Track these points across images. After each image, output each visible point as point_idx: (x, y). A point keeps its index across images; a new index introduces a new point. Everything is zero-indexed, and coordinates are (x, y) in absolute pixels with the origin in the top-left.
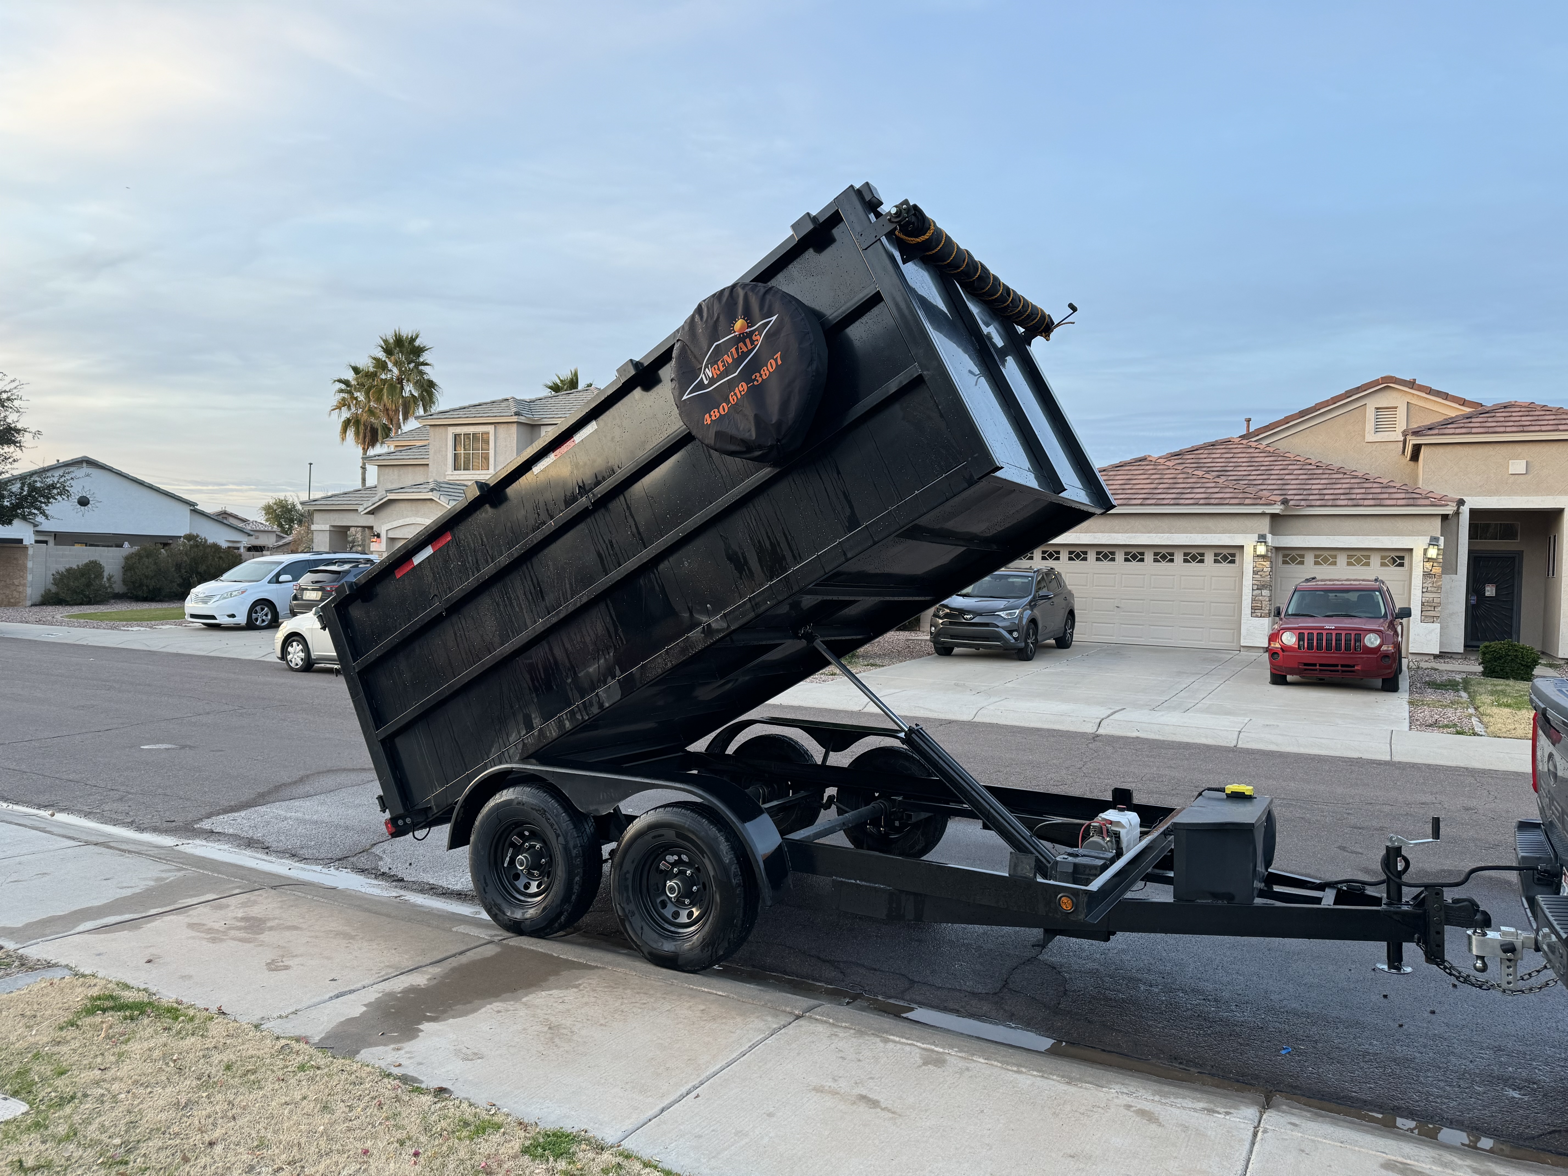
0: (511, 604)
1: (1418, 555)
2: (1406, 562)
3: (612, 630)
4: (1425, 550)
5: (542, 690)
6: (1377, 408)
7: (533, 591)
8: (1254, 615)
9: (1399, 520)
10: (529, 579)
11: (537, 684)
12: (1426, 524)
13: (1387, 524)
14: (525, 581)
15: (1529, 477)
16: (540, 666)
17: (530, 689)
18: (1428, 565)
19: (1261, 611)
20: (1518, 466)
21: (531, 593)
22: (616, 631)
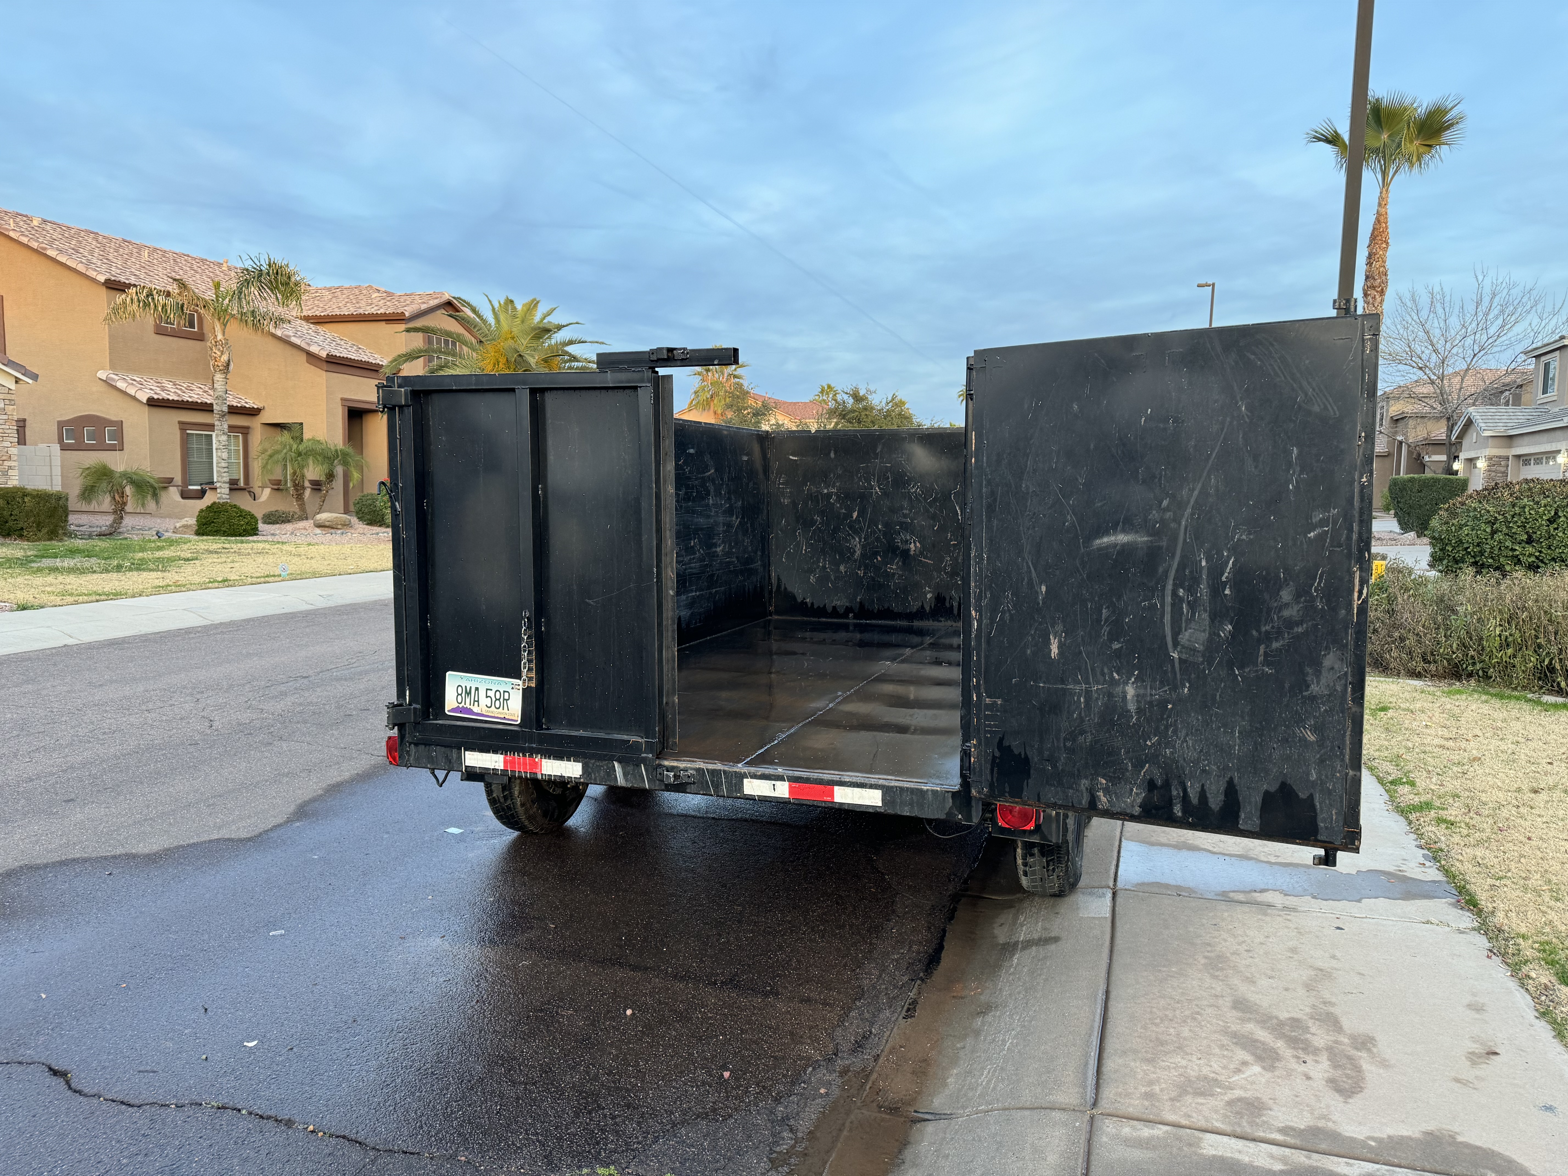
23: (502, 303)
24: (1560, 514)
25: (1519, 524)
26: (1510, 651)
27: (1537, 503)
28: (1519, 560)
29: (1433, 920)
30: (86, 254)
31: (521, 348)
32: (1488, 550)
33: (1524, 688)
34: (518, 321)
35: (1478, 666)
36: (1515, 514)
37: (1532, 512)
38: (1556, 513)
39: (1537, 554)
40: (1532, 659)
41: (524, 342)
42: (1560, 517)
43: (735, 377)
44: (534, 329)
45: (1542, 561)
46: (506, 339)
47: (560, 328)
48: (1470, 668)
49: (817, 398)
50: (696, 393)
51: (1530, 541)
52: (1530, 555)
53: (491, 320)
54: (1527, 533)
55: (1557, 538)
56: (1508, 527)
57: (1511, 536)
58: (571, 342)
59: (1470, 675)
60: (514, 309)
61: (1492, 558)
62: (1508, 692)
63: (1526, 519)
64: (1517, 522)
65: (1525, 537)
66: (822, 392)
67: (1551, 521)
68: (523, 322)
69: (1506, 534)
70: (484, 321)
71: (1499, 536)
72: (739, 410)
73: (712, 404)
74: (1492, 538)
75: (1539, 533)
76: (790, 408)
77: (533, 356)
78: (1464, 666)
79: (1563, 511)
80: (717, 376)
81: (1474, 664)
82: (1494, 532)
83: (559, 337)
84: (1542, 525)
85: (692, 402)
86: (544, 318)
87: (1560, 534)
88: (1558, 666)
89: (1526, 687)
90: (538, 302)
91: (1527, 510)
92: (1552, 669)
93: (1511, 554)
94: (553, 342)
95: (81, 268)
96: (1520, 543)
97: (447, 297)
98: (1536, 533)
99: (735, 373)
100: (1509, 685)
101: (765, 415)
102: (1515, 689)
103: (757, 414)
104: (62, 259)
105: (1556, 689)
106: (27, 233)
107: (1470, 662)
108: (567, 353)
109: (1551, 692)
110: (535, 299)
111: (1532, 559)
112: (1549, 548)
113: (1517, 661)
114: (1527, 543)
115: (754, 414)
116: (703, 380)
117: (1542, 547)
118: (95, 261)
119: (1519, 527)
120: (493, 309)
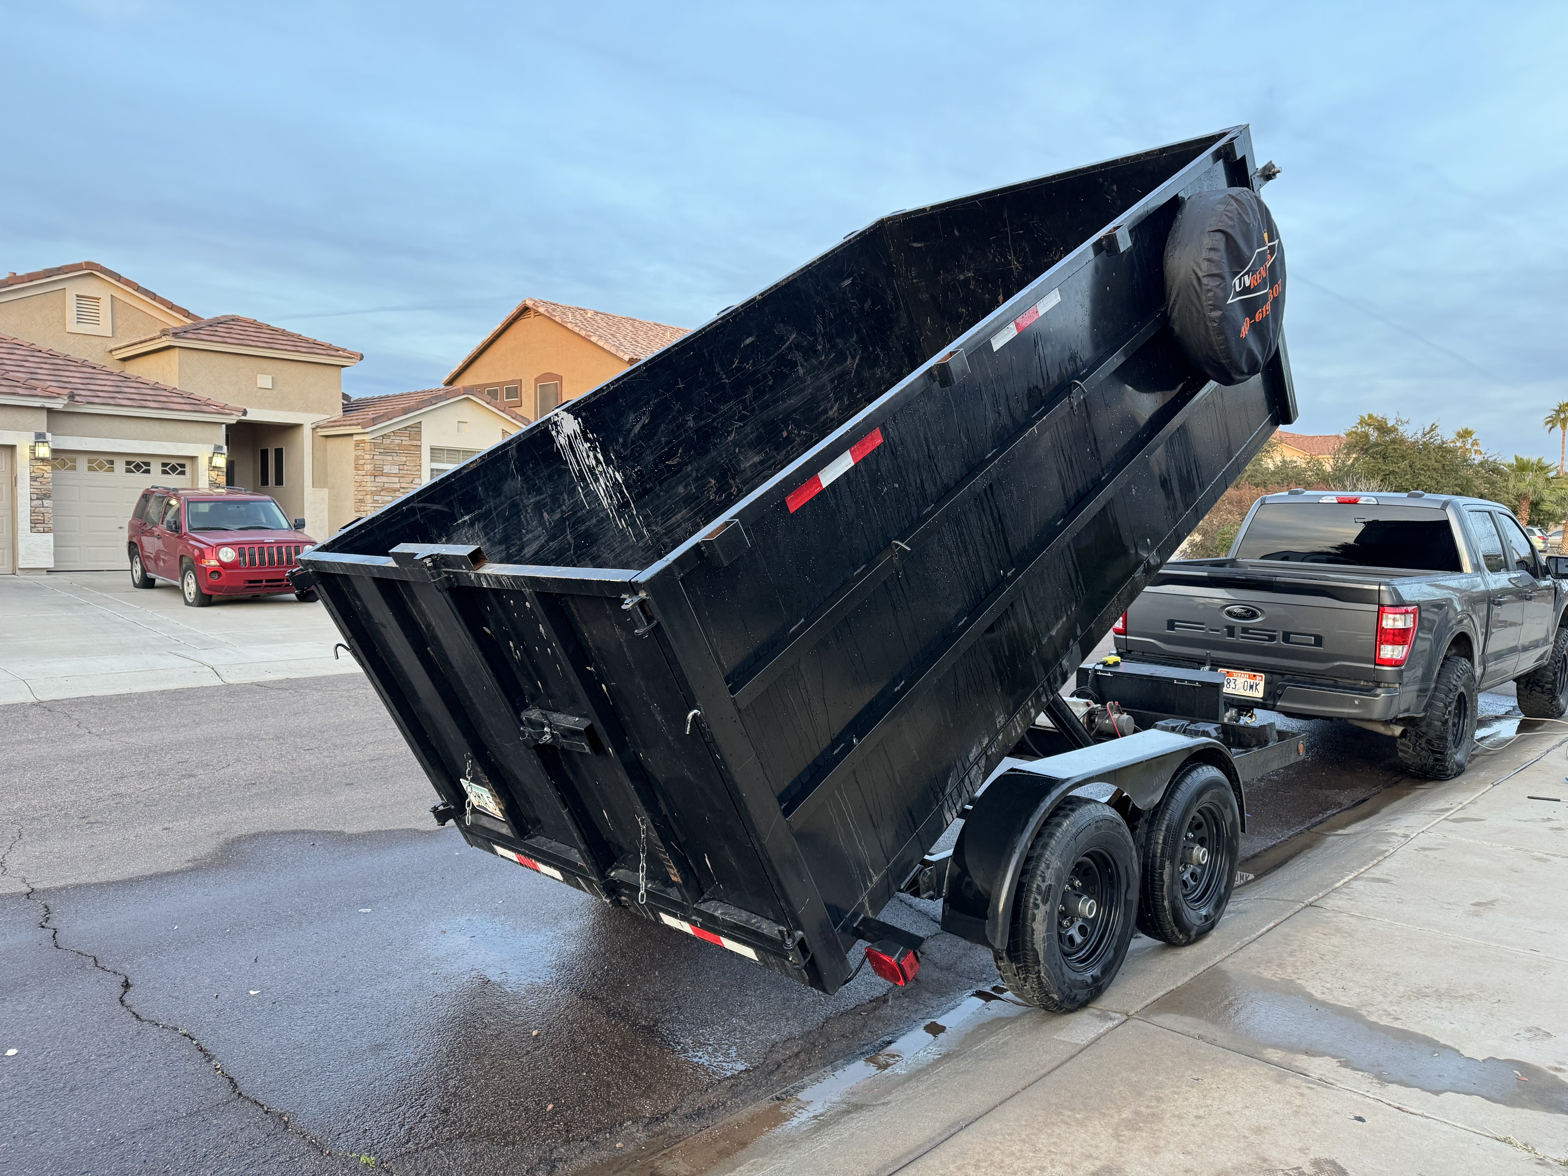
0: (966, 550)
1: (203, 463)
2: (188, 469)
3: (1073, 577)
4: (211, 459)
5: (1007, 675)
6: (77, 296)
7: (993, 529)
8: (35, 530)
9: (182, 426)
10: (988, 511)
11: (1001, 667)
12: (209, 431)
13: (170, 428)
14: (983, 515)
15: (275, 392)
16: (1004, 640)
17: (993, 676)
18: (214, 474)
19: (44, 525)
20: (264, 381)
21: (990, 533)
22: (1077, 577)
29: (1517, 1138)
30: (620, 338)
95: (613, 350)
104: (601, 343)
106: (580, 324)
118: (625, 344)
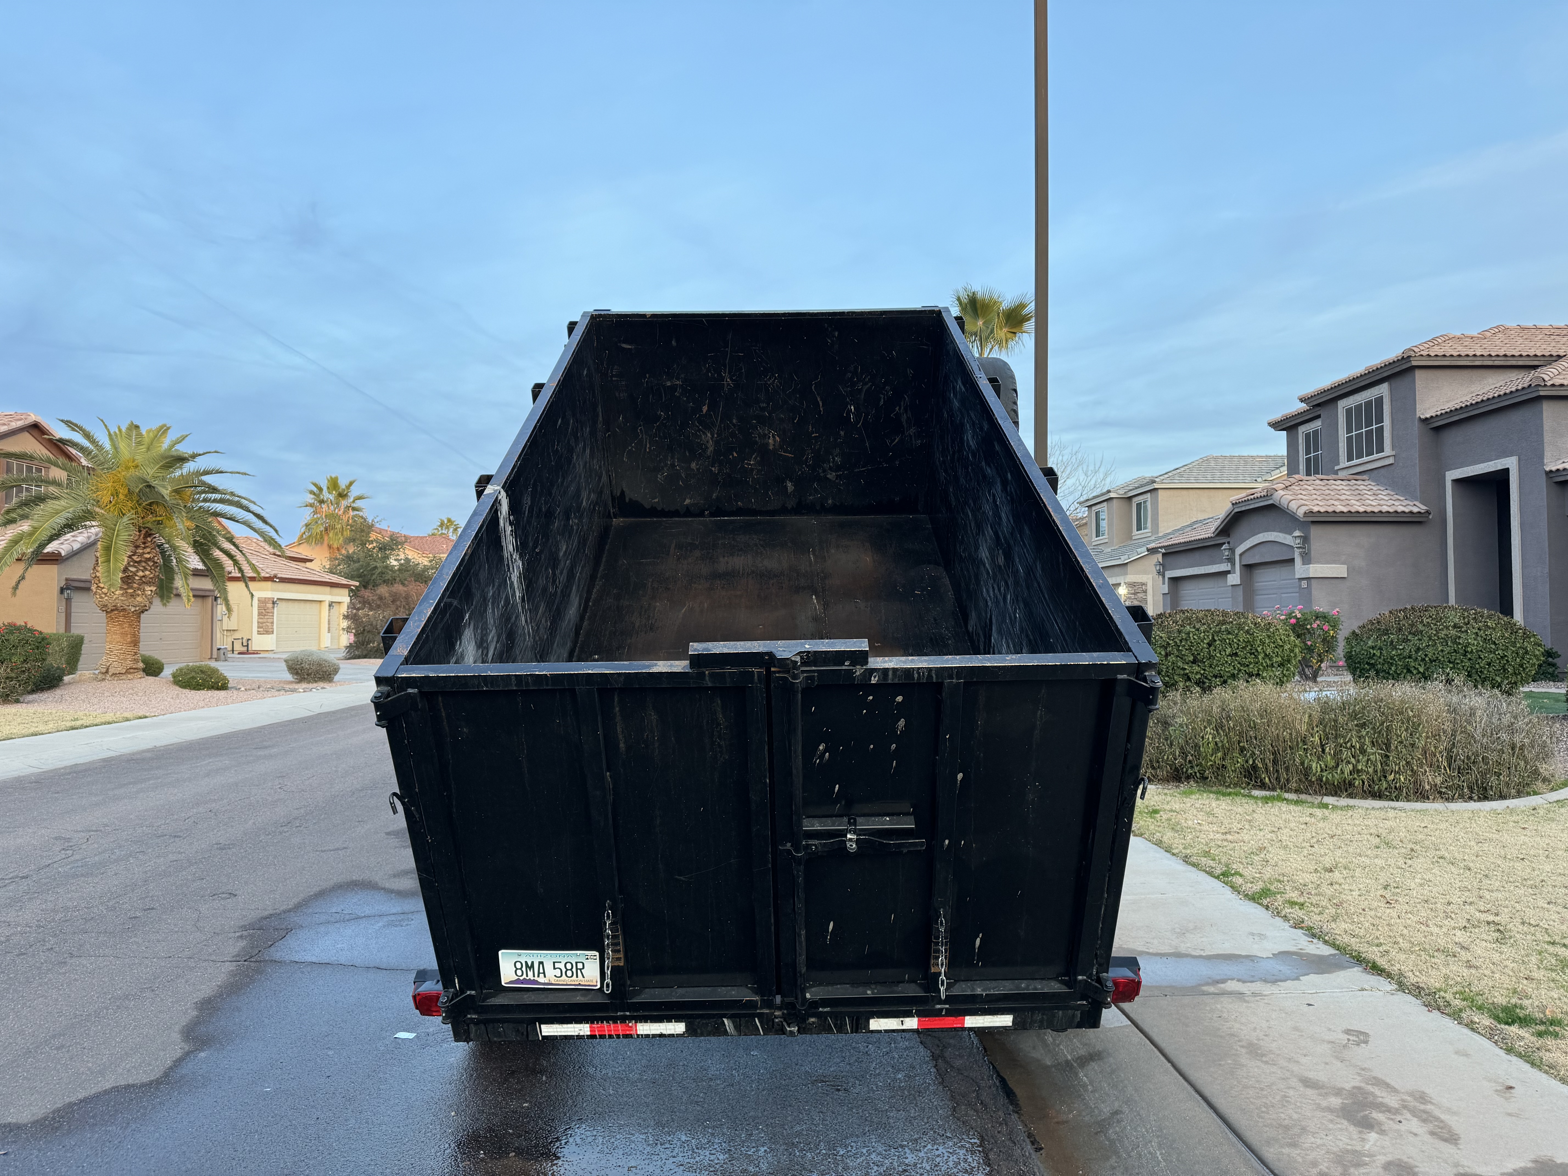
23: (124, 430)
24: (1216, 638)
25: (1187, 647)
26: (1220, 755)
27: (1198, 630)
28: (1188, 677)
29: (1366, 987)
31: (148, 478)
32: (1164, 670)
33: (1236, 785)
34: (143, 449)
35: (1196, 769)
36: (1183, 639)
37: (1195, 637)
38: (1213, 638)
39: (1202, 672)
40: (1239, 760)
41: (150, 472)
42: (1215, 641)
43: (354, 509)
44: (163, 457)
45: (1206, 678)
46: (127, 468)
47: (194, 456)
48: (1190, 771)
49: (436, 531)
50: (307, 525)
51: (1194, 662)
52: (1197, 673)
53: (108, 446)
54: (1193, 654)
55: (1216, 658)
56: (1178, 650)
57: (1181, 657)
58: (207, 473)
59: (1188, 778)
60: (140, 435)
61: (1168, 676)
62: (1224, 790)
63: (1191, 643)
64: (1184, 646)
65: (1191, 658)
66: (442, 525)
67: (1210, 645)
68: (148, 449)
69: (1177, 656)
70: (100, 448)
71: (1171, 658)
72: (363, 544)
73: (326, 538)
74: (1166, 660)
75: (1202, 654)
76: (419, 543)
77: (164, 487)
78: (1185, 770)
79: (1218, 636)
80: (332, 508)
81: (1192, 767)
82: (1167, 655)
83: (190, 467)
84: (1203, 648)
85: (302, 536)
86: (173, 446)
87: (1218, 655)
88: (1260, 765)
89: (1236, 784)
90: (168, 428)
91: (1191, 635)
92: (1254, 767)
93: (1182, 672)
94: (185, 471)
96: (1188, 663)
97: (33, 418)
98: (1199, 654)
99: (353, 505)
100: (1223, 783)
101: (393, 549)
102: (1229, 786)
103: (383, 548)
105: (1259, 784)
107: (1189, 766)
108: (204, 484)
109: (1255, 787)
110: (165, 425)
111: (1198, 676)
112: (1211, 667)
113: (1227, 763)
114: (1193, 663)
115: (380, 549)
116: (315, 513)
117: (1205, 666)
119: (1186, 649)
120: (110, 435)
